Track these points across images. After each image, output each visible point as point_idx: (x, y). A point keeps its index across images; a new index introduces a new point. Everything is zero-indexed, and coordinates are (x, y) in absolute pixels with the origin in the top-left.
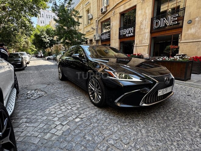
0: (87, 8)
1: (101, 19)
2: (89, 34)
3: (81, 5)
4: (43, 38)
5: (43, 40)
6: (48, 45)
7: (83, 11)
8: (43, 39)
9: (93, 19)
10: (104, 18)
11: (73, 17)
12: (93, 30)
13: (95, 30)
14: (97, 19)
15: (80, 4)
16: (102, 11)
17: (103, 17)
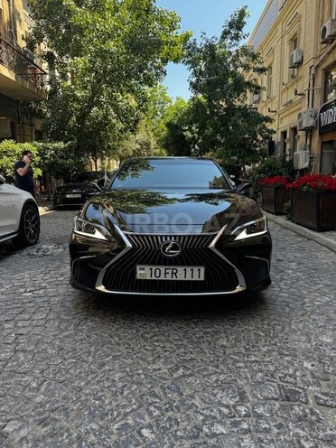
0: (292, 33)
1: (322, 61)
2: (290, 111)
3: (280, 27)
4: (185, 131)
5: (185, 136)
6: (196, 147)
7: (282, 45)
8: (185, 133)
9: (304, 63)
10: (331, 55)
11: (240, 70)
12: (299, 97)
13: (307, 96)
14: (312, 62)
15: (276, 25)
16: (323, 37)
17: (329, 53)
